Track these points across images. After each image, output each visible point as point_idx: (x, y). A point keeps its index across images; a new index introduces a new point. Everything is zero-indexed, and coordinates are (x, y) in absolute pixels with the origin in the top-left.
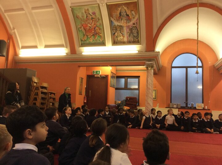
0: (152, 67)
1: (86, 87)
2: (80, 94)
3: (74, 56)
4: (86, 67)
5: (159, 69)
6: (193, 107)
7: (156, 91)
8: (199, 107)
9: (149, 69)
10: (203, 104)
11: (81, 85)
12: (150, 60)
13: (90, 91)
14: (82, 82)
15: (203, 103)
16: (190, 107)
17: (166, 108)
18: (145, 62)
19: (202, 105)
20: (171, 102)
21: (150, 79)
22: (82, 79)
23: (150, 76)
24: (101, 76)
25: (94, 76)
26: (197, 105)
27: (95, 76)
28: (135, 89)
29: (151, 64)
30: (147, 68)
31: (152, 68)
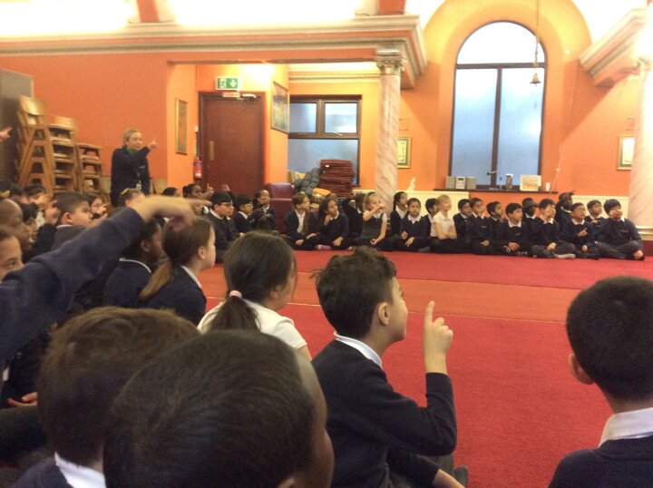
0: (397, 64)
1: (196, 129)
2: (182, 152)
3: (151, 28)
4: (193, 66)
5: (420, 74)
6: (511, 187)
7: (407, 140)
8: (529, 185)
9: (388, 70)
10: (539, 178)
11: (182, 124)
12: (389, 43)
13: (212, 143)
14: (183, 114)
15: (539, 173)
16: (504, 187)
17: (435, 190)
18: (374, 50)
19: (537, 180)
20: (450, 174)
21: (389, 103)
22: (183, 103)
23: (390, 96)
24: (241, 97)
25: (221, 96)
26: (524, 180)
27: (225, 95)
28: (346, 137)
29: (394, 55)
30: (382, 68)
31: (396, 67)
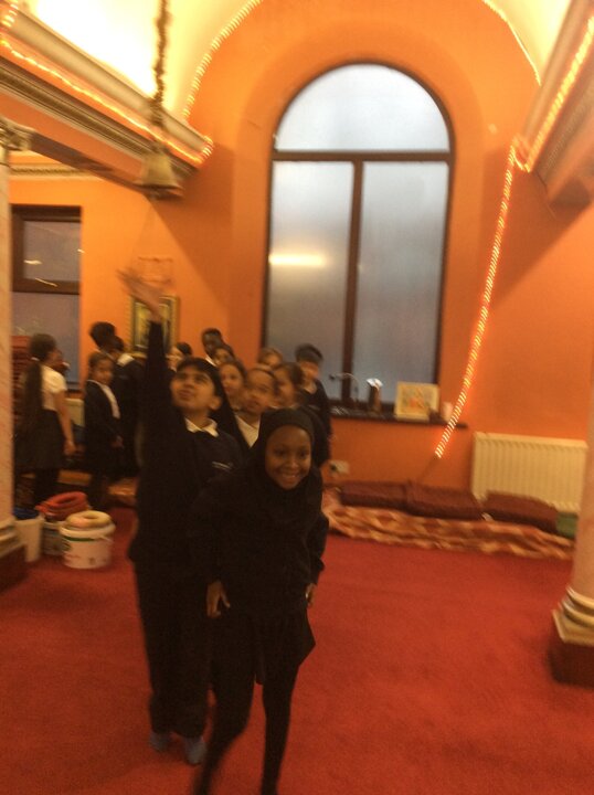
6: (376, 407)
7: (169, 302)
8: (413, 406)
19: (429, 396)
